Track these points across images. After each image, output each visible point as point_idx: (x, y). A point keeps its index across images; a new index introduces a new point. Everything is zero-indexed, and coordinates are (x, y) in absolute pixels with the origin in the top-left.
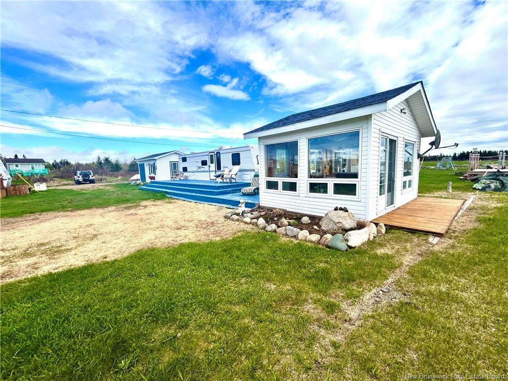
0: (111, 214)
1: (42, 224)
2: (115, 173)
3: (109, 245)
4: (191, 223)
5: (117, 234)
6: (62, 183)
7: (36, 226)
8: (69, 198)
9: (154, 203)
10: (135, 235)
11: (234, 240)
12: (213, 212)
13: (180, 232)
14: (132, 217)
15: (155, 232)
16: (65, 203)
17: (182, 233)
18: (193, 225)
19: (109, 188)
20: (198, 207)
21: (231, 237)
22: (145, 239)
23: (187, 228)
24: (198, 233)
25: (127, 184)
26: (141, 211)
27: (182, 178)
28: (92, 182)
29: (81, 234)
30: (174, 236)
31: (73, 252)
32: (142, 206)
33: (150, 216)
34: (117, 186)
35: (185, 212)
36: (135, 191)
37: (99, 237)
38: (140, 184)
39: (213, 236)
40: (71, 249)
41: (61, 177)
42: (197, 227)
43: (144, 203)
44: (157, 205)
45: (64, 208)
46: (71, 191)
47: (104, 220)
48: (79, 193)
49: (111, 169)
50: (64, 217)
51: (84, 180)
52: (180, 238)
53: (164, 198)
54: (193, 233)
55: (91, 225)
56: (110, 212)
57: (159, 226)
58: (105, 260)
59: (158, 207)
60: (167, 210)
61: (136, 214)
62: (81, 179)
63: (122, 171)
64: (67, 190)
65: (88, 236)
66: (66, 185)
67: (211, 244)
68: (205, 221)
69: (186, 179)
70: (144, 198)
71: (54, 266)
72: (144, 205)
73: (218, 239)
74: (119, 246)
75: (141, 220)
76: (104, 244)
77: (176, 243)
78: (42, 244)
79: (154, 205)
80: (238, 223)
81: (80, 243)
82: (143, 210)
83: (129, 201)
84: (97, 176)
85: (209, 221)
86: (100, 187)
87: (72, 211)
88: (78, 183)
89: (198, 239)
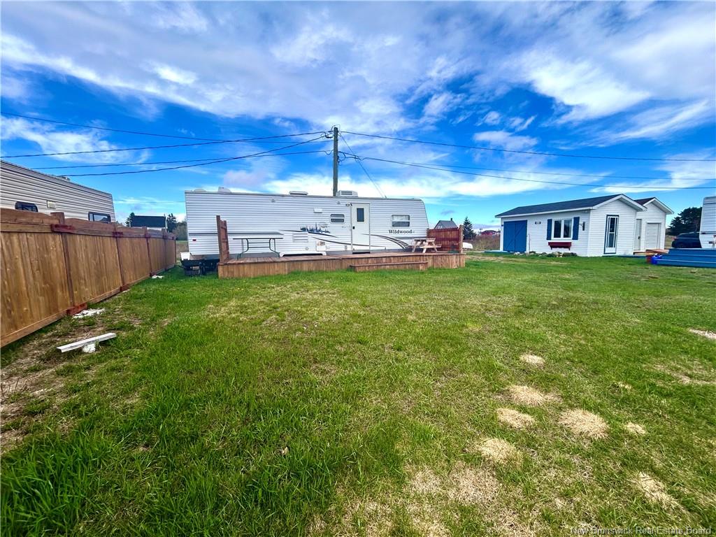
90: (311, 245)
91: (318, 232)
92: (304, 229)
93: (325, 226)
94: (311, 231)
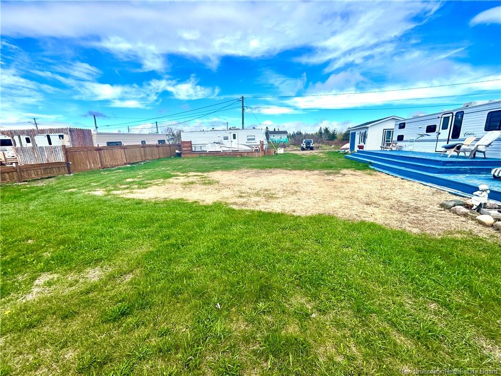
0: (314, 176)
1: (272, 176)
2: (330, 141)
3: (301, 202)
4: (386, 201)
5: (310, 194)
6: (294, 148)
7: (269, 177)
8: (292, 160)
9: (354, 173)
10: (324, 199)
11: (442, 241)
12: (424, 194)
13: (369, 208)
14: (328, 183)
15: (342, 201)
16: (288, 164)
17: (370, 210)
18: (388, 204)
19: (321, 154)
20: (403, 184)
21: (440, 235)
22: (330, 205)
23: (377, 205)
24: (389, 216)
25: (336, 152)
26: (338, 179)
27: (394, 149)
28: (312, 149)
29: (289, 189)
30: (360, 210)
31: (279, 200)
32: (341, 174)
33: (344, 185)
34: (328, 153)
35: (383, 187)
36: (340, 159)
37: (298, 194)
38: (348, 153)
39: (409, 225)
40: (278, 198)
41: (294, 145)
42: (391, 208)
43: (344, 171)
44: (355, 175)
45: (287, 167)
46: (296, 155)
47: (307, 181)
48: (300, 157)
49: (327, 138)
50: (285, 173)
51: (307, 147)
52: (364, 215)
53: (365, 169)
54: (383, 213)
55: (297, 183)
56: (313, 175)
57: (348, 196)
58: (293, 213)
59: (356, 177)
60: (364, 182)
61: (333, 180)
62: (305, 146)
63: (336, 140)
64: (294, 154)
65: (292, 191)
66: (295, 150)
67: (402, 234)
68: (407, 203)
69: (400, 150)
70: (346, 166)
71: (266, 206)
72: (344, 173)
73: (415, 231)
74: (307, 205)
75: (335, 187)
76: (298, 201)
77: (358, 218)
78: (266, 190)
79: (353, 174)
80: (463, 219)
81: (285, 195)
82: (341, 178)
83: (332, 167)
84: (316, 144)
85: (412, 204)
86: (315, 154)
87: (290, 170)
88: (303, 149)
89: (386, 222)
90: (217, 148)
91: (219, 143)
92: (214, 143)
93: (222, 141)
94: (217, 143)
